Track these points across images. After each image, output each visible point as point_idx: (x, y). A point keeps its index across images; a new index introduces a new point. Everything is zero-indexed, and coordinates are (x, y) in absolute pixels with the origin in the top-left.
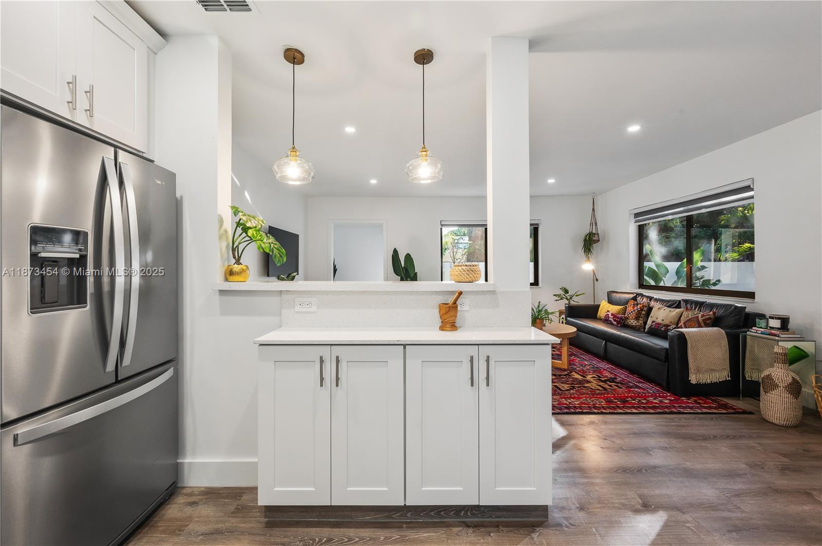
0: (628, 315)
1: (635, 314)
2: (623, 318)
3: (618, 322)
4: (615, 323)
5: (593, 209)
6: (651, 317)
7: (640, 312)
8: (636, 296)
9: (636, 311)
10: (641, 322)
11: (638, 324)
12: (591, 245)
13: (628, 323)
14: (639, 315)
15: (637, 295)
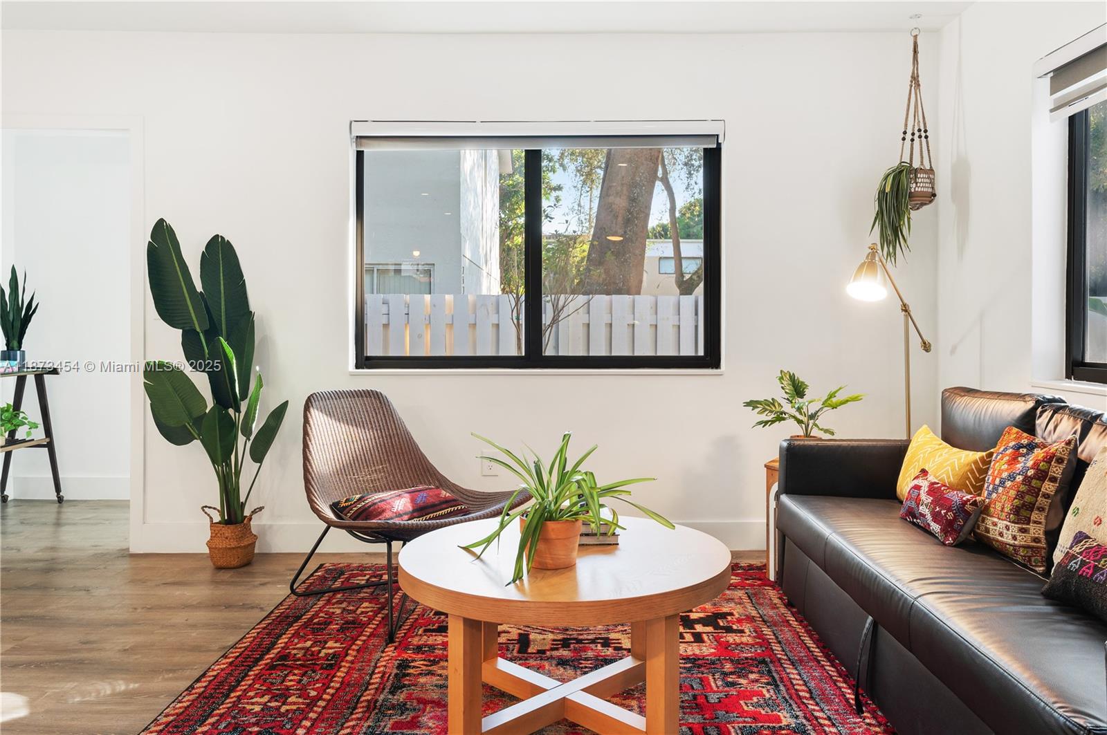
0: (990, 494)
1: (1013, 493)
2: (968, 507)
3: (948, 527)
4: (935, 527)
5: (915, 79)
6: (1076, 512)
7: (1034, 483)
8: (1034, 409)
9: (1020, 478)
10: (1036, 531)
11: (1022, 540)
12: (899, 213)
13: (987, 530)
14: (1028, 498)
15: (1039, 403)
